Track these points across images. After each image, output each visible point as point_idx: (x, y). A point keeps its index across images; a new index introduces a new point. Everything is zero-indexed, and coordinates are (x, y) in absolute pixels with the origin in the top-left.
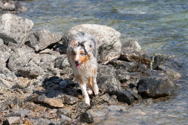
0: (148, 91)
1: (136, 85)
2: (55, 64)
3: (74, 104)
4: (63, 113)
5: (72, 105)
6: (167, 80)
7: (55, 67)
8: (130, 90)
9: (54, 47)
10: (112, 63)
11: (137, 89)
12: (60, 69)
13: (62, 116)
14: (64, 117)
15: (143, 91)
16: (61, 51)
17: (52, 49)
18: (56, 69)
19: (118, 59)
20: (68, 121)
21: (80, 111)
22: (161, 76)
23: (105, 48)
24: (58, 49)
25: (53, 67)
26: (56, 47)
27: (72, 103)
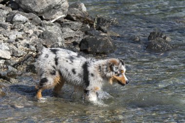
0: (89, 49)
1: (79, 43)
2: (7, 18)
3: (21, 56)
4: (10, 64)
5: (19, 57)
6: (106, 40)
7: (6, 21)
8: (73, 47)
9: (7, 3)
10: (58, 21)
11: (80, 47)
12: (11, 23)
13: (9, 67)
14: (10, 68)
15: (85, 48)
16: (13, 7)
17: (5, 5)
18: (7, 23)
19: (65, 18)
20: (13, 72)
21: (26, 63)
22: (102, 36)
23: (54, 8)
24: (10, 5)
25: (4, 21)
26: (9, 3)
27: (19, 55)
